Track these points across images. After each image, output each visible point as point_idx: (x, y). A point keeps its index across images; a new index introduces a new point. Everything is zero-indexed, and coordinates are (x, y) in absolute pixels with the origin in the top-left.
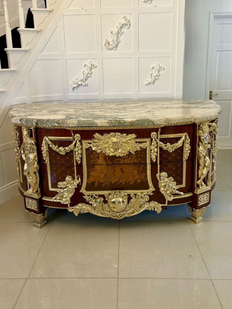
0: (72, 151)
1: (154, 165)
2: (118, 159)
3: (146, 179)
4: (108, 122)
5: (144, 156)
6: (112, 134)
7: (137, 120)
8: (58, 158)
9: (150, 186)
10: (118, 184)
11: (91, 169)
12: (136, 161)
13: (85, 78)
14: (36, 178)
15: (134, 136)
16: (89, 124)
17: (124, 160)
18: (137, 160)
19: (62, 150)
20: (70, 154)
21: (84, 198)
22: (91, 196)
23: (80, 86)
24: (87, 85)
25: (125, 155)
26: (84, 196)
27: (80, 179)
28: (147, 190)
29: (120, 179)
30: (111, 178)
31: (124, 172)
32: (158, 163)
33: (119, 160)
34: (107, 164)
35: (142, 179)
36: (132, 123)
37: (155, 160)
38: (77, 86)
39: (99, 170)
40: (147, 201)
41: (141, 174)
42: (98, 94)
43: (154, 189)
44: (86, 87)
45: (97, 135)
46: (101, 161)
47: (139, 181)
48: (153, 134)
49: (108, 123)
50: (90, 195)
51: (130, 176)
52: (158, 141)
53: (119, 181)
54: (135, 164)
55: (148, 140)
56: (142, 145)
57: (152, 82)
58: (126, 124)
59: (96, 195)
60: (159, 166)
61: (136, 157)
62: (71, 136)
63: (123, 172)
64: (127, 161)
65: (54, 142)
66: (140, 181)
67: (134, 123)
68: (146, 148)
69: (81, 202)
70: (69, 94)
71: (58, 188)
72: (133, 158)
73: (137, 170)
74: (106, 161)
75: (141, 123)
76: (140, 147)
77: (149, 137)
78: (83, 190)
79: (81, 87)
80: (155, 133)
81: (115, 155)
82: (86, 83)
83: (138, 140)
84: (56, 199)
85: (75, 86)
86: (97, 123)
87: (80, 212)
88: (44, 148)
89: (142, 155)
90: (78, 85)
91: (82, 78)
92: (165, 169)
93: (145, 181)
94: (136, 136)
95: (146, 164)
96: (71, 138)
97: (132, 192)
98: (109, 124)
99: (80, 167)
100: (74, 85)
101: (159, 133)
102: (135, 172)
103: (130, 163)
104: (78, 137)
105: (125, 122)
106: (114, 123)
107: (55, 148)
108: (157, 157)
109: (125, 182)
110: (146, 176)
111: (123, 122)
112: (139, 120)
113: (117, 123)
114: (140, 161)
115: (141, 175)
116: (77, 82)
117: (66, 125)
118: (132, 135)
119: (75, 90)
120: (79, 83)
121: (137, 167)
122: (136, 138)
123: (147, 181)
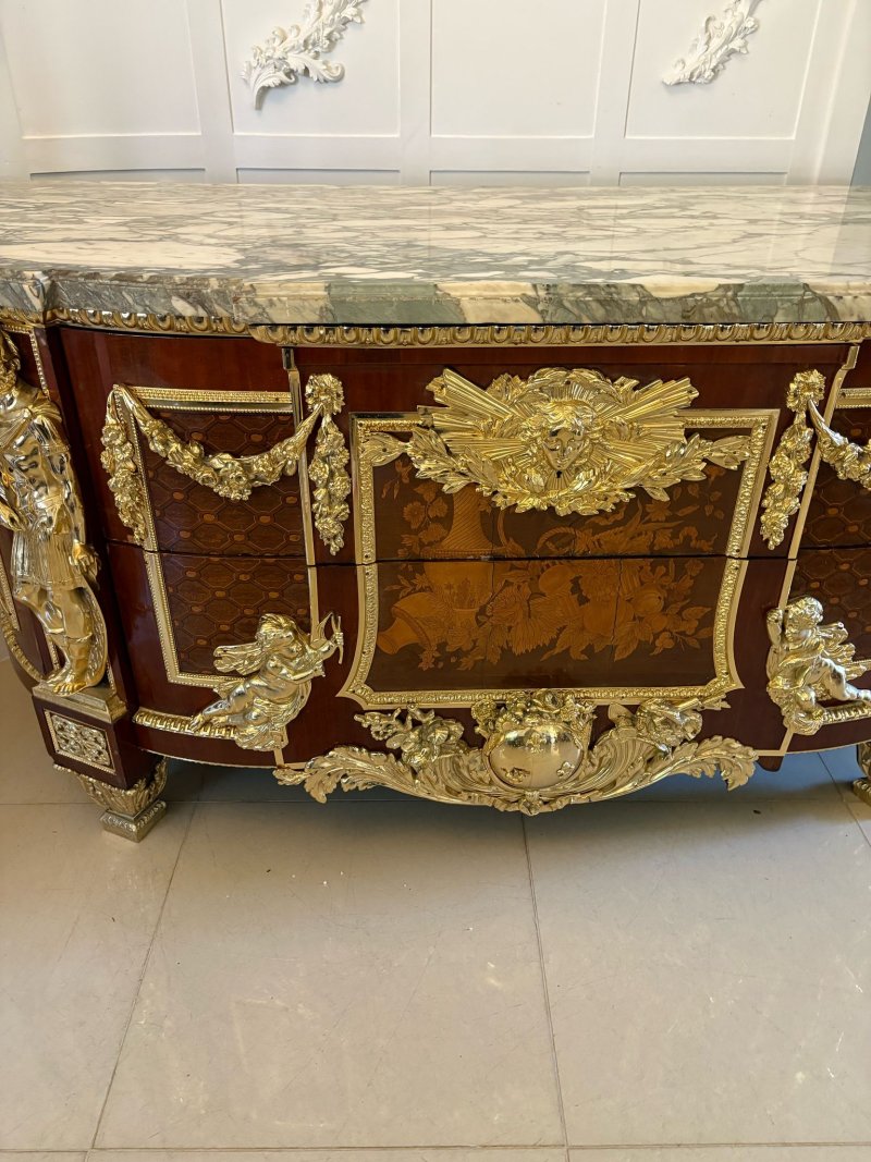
0: (289, 482)
1: (765, 562)
2: (563, 530)
3: (703, 633)
4: (531, 293)
5: (720, 515)
6: (549, 375)
7: (727, 287)
8: (209, 518)
9: (721, 669)
10: (545, 657)
11: (404, 582)
12: (664, 541)
13: (327, 31)
14: (91, 622)
15: (682, 390)
16: (410, 304)
17: (597, 536)
18: (675, 536)
19: (228, 474)
20: (281, 495)
21: (360, 723)
22: (396, 714)
23: (299, 85)
24: (339, 79)
25: (609, 507)
26: (362, 712)
27: (338, 635)
28: (700, 688)
29: (558, 635)
30: (510, 628)
31: (588, 601)
32: (793, 553)
33: (565, 534)
34: (496, 558)
35: (683, 633)
36: (690, 310)
37: (775, 541)
38: (282, 85)
39: (449, 587)
40: (692, 737)
41: (683, 608)
42: (397, 135)
43: (737, 685)
44: (329, 90)
45: (451, 384)
46: (461, 537)
47: (664, 643)
48: (806, 384)
49: (532, 302)
50: (392, 711)
51: (620, 619)
52: (823, 424)
53: (553, 642)
54: (658, 556)
55: (762, 419)
56: (721, 452)
57: (708, 74)
58: (652, 312)
59: (425, 711)
60: (792, 567)
61: (668, 520)
62: (283, 386)
63: (583, 600)
64: (616, 540)
65: (178, 424)
66: (670, 644)
67: (710, 304)
68: (742, 465)
69: (347, 743)
70: (236, 133)
71: (215, 673)
72: (649, 521)
73: (663, 587)
74: (494, 540)
75: (749, 308)
76: (704, 460)
77: (775, 398)
78: (355, 688)
79: (305, 92)
80: (815, 377)
81: (551, 509)
82: (338, 59)
83: (703, 419)
84: (207, 723)
85: (273, 79)
86: (457, 303)
87: (339, 784)
88: (118, 459)
89: (709, 510)
90: (289, 73)
91: (307, 28)
92: (815, 585)
93: (698, 646)
94: (696, 394)
95: (719, 557)
96: (285, 397)
97: (615, 698)
98: (542, 313)
99: (338, 569)
100: (266, 73)
101: (840, 377)
102: (653, 599)
103: (629, 553)
104: (327, 391)
105: (646, 298)
106: (577, 302)
107: (183, 457)
108: (793, 519)
109: (589, 650)
110: (709, 620)
111: (634, 298)
112: (741, 286)
113: (594, 305)
114: (688, 538)
115: (679, 613)
116: (278, 54)
117: (252, 311)
118: (673, 383)
119: (268, 104)
120: (296, 62)
121: (666, 574)
122: (696, 404)
123: (708, 644)
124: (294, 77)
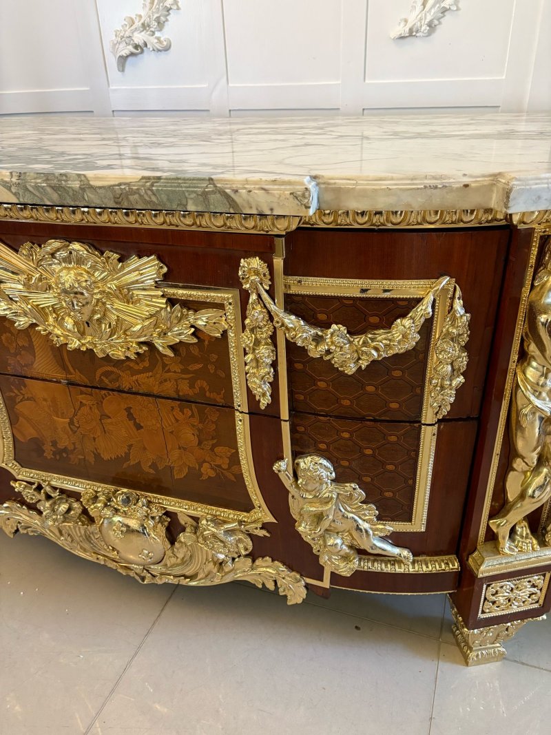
1: (264, 420)
2: (109, 368)
3: (234, 468)
4: (7, 179)
5: (223, 375)
7: (148, 178)
9: (256, 503)
10: (125, 466)
11: (16, 391)
12: (185, 389)
13: (156, 15)
17: (134, 378)
18: (192, 386)
21: (14, 488)
22: (34, 487)
23: (145, 53)
24: (167, 49)
25: (132, 356)
26: (16, 480)
28: (245, 514)
29: (129, 450)
30: (94, 439)
31: (142, 427)
32: (285, 413)
33: (112, 372)
34: (71, 384)
35: (219, 466)
36: (121, 198)
37: (265, 402)
38: (132, 54)
39: (45, 400)
40: (243, 553)
41: (214, 446)
42: (206, 85)
43: (270, 518)
44: (163, 55)
46: (42, 364)
47: (207, 471)
48: (251, 265)
49: (7, 186)
50: (33, 484)
51: (169, 447)
53: (127, 455)
54: (184, 401)
55: (226, 296)
56: (202, 319)
58: (90, 196)
59: (55, 488)
60: (286, 428)
61: (183, 372)
63: (139, 427)
64: (147, 381)
66: (212, 474)
67: (133, 192)
68: (225, 333)
69: (9, 499)
70: (111, 87)
72: (169, 371)
73: (194, 426)
74: (64, 368)
75: (164, 198)
76: (192, 326)
77: (232, 281)
79: (148, 58)
80: (256, 262)
81: (90, 351)
82: (164, 35)
83: (179, 292)
85: (126, 50)
87: (17, 526)
89: (211, 368)
90: (136, 47)
92: (323, 446)
93: (233, 478)
94: (165, 270)
95: (229, 407)
97: (183, 508)
98: (15, 194)
100: (122, 46)
102: (189, 436)
103: (163, 394)
105: (86, 186)
106: (37, 187)
108: (275, 385)
109: (154, 466)
110: (235, 460)
111: (76, 185)
112: (159, 178)
113: (49, 189)
114: (202, 389)
115: (212, 449)
116: (127, 34)
118: (145, 259)
119: (128, 68)
120: (139, 38)
121: (193, 416)
122: (167, 278)
123: (240, 477)
124: (139, 49)
